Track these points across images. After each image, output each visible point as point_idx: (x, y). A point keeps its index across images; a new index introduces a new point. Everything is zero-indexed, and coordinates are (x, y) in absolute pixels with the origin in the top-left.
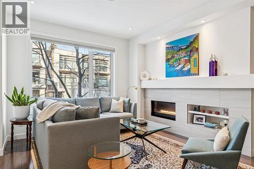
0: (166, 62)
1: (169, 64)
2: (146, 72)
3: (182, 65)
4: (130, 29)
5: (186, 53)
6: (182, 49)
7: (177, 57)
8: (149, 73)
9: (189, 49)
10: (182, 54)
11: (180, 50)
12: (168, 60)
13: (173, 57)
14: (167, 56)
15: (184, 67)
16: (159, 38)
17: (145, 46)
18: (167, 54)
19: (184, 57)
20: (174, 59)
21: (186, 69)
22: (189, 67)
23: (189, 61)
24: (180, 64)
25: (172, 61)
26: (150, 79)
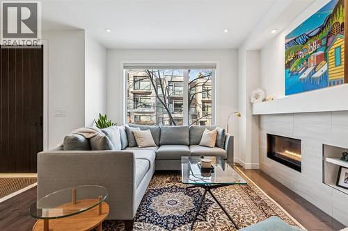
0: (286, 69)
1: (289, 72)
2: (259, 91)
3: (312, 68)
4: (226, 31)
5: (318, 43)
6: (311, 37)
7: (302, 55)
8: (265, 91)
9: (325, 33)
10: (312, 46)
11: (307, 40)
12: (288, 65)
13: (296, 57)
14: (286, 58)
15: (314, 71)
16: (274, 32)
17: (259, 52)
18: (287, 54)
19: (316, 51)
20: (298, 60)
21: (318, 74)
22: (325, 68)
23: (324, 57)
24: (307, 68)
25: (295, 64)
26: (264, 100)
